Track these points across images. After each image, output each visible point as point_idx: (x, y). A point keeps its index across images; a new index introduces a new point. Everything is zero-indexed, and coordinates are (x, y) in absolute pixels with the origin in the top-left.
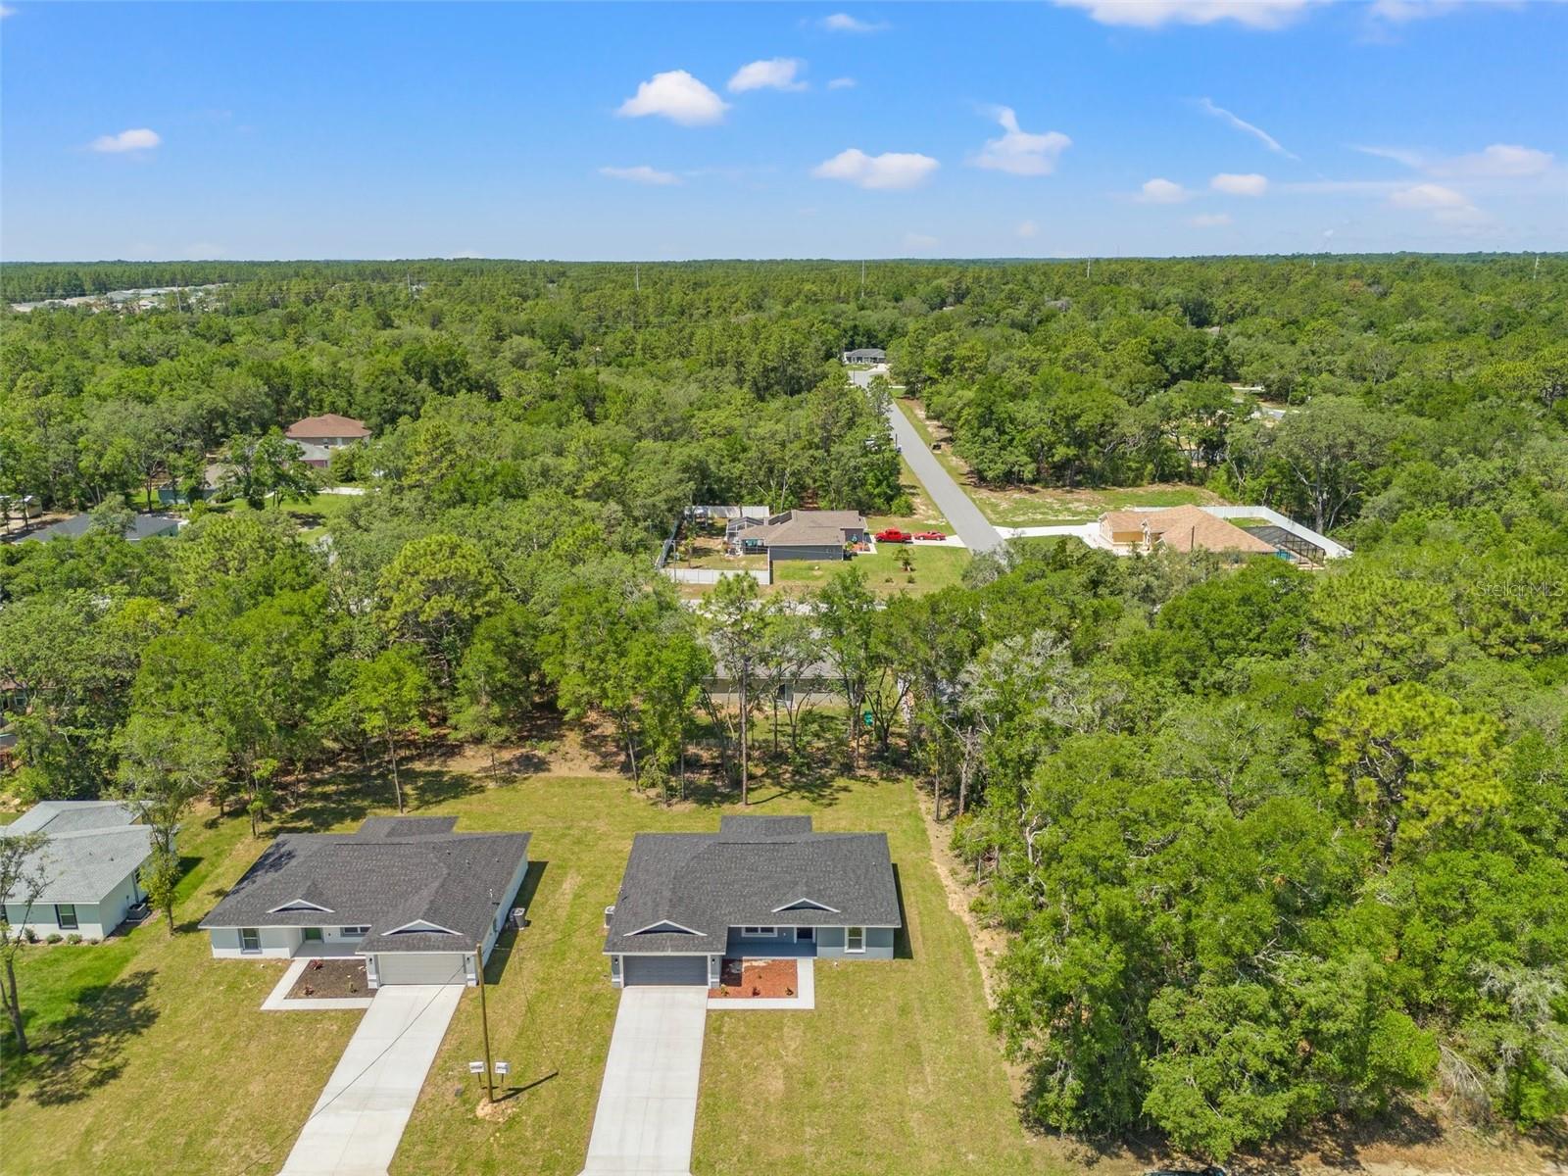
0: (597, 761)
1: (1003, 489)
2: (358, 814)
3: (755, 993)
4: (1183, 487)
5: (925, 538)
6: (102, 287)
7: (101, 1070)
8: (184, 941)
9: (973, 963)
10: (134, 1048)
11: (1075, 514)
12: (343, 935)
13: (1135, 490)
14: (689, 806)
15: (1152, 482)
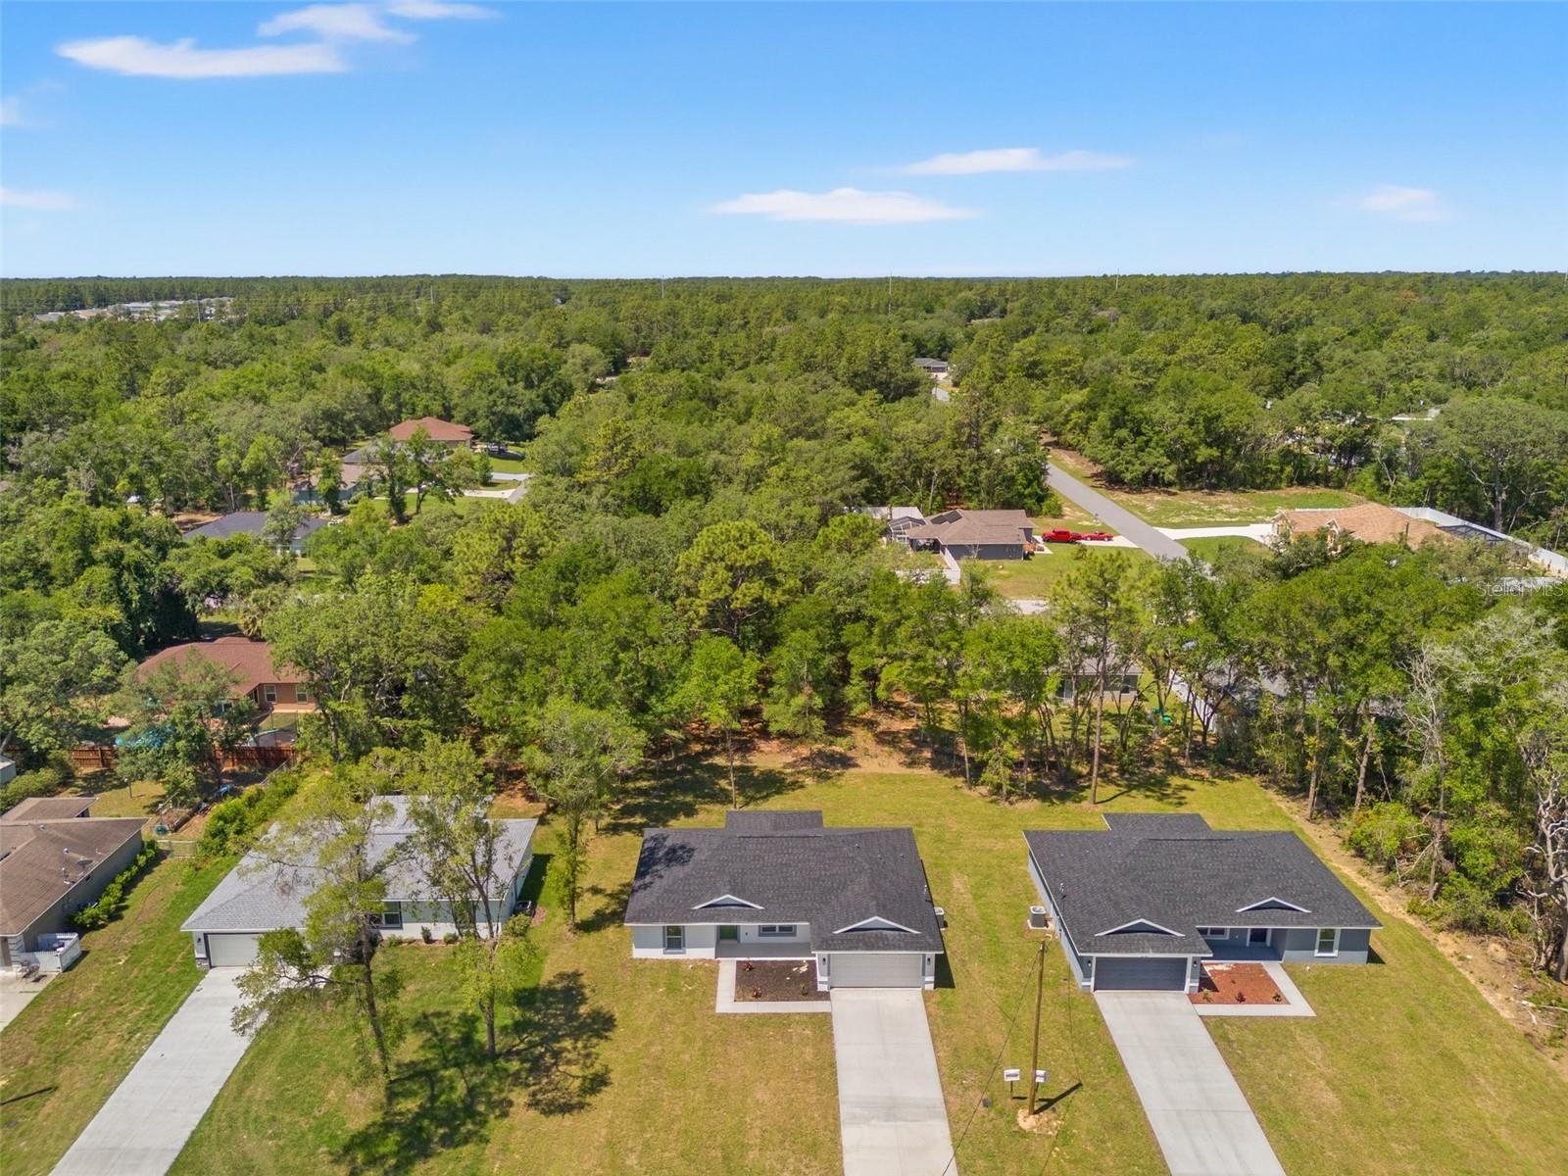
0: (903, 757)
1: (1139, 492)
2: (690, 811)
3: (1241, 999)
4: (1321, 490)
5: (1092, 538)
6: (102, 301)
7: (584, 1078)
8: (591, 940)
9: (1452, 969)
10: (607, 1053)
11: (1231, 516)
12: (760, 935)
13: (1276, 492)
14: (1033, 804)
15: (1290, 484)
